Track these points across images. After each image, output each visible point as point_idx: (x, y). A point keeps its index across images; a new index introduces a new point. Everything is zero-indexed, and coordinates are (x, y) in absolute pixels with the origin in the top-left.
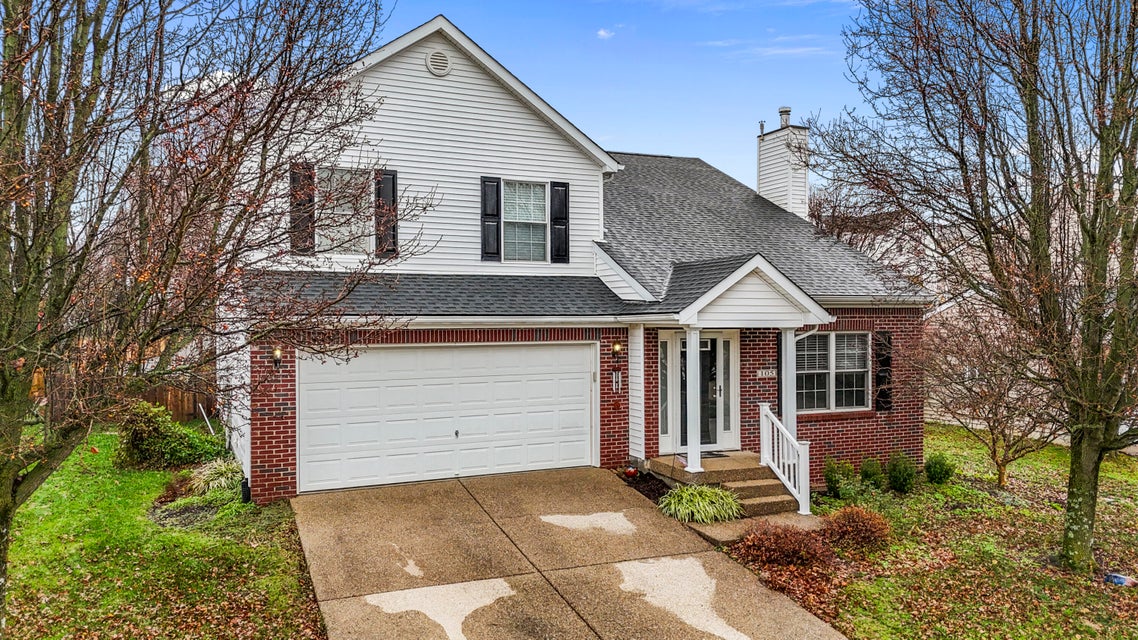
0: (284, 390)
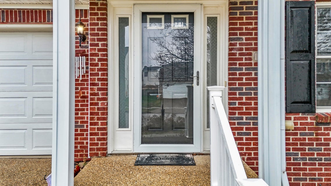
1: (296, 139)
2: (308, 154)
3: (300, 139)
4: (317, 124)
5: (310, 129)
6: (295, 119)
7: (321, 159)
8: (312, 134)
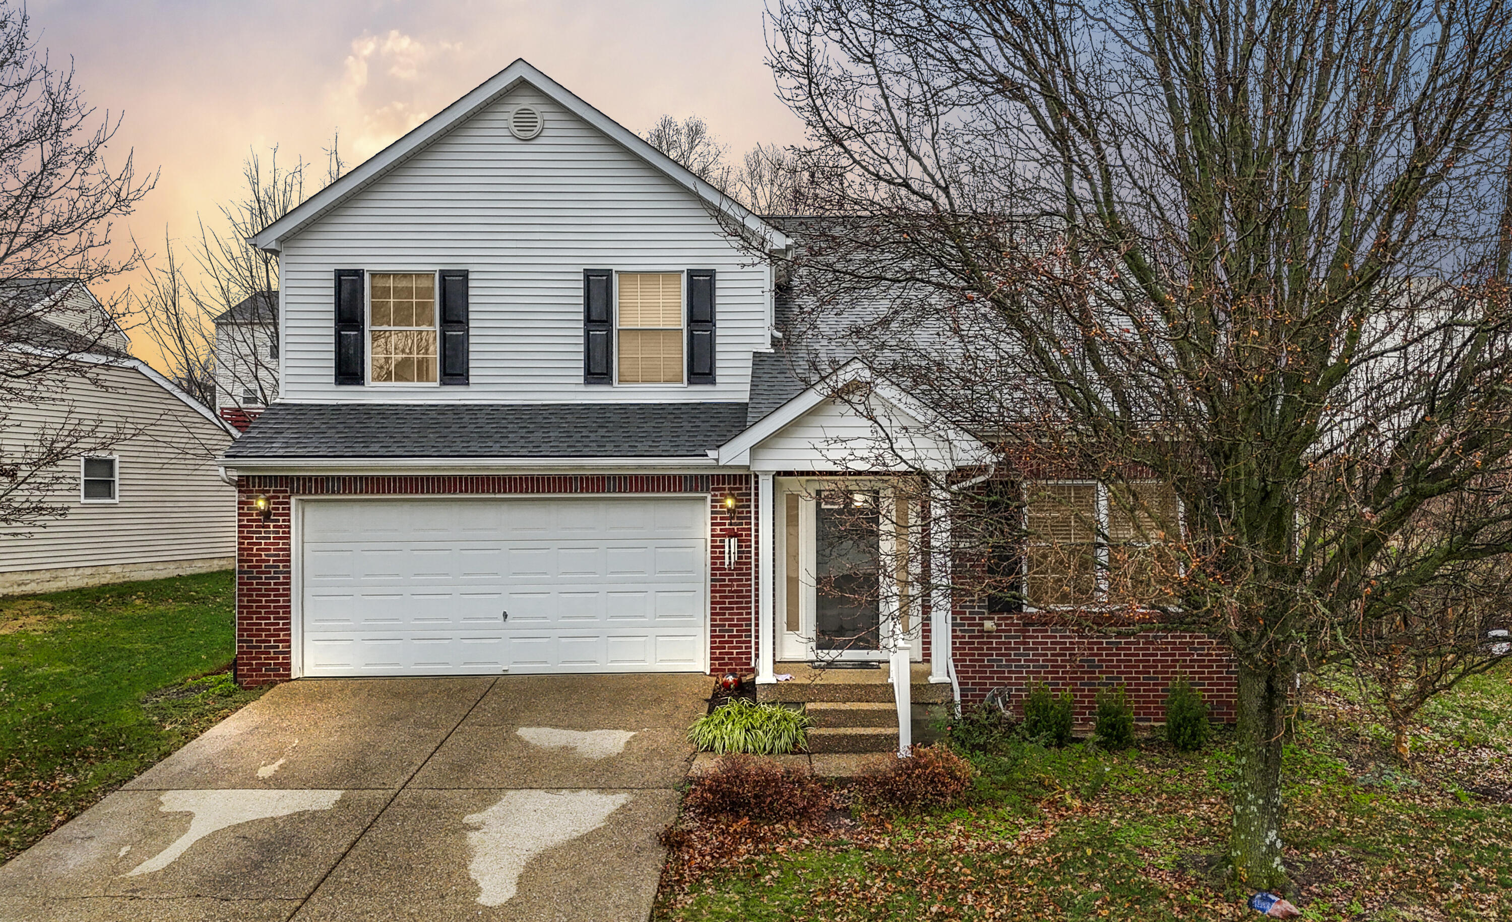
0: (275, 550)
1: (1000, 643)
2: (1013, 661)
3: (1004, 643)
4: (1024, 625)
5: (1016, 631)
6: (999, 619)
7: (1029, 667)
8: (1019, 637)
